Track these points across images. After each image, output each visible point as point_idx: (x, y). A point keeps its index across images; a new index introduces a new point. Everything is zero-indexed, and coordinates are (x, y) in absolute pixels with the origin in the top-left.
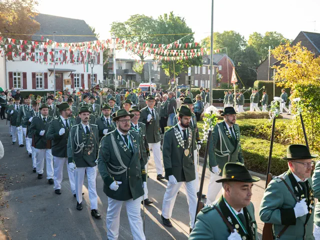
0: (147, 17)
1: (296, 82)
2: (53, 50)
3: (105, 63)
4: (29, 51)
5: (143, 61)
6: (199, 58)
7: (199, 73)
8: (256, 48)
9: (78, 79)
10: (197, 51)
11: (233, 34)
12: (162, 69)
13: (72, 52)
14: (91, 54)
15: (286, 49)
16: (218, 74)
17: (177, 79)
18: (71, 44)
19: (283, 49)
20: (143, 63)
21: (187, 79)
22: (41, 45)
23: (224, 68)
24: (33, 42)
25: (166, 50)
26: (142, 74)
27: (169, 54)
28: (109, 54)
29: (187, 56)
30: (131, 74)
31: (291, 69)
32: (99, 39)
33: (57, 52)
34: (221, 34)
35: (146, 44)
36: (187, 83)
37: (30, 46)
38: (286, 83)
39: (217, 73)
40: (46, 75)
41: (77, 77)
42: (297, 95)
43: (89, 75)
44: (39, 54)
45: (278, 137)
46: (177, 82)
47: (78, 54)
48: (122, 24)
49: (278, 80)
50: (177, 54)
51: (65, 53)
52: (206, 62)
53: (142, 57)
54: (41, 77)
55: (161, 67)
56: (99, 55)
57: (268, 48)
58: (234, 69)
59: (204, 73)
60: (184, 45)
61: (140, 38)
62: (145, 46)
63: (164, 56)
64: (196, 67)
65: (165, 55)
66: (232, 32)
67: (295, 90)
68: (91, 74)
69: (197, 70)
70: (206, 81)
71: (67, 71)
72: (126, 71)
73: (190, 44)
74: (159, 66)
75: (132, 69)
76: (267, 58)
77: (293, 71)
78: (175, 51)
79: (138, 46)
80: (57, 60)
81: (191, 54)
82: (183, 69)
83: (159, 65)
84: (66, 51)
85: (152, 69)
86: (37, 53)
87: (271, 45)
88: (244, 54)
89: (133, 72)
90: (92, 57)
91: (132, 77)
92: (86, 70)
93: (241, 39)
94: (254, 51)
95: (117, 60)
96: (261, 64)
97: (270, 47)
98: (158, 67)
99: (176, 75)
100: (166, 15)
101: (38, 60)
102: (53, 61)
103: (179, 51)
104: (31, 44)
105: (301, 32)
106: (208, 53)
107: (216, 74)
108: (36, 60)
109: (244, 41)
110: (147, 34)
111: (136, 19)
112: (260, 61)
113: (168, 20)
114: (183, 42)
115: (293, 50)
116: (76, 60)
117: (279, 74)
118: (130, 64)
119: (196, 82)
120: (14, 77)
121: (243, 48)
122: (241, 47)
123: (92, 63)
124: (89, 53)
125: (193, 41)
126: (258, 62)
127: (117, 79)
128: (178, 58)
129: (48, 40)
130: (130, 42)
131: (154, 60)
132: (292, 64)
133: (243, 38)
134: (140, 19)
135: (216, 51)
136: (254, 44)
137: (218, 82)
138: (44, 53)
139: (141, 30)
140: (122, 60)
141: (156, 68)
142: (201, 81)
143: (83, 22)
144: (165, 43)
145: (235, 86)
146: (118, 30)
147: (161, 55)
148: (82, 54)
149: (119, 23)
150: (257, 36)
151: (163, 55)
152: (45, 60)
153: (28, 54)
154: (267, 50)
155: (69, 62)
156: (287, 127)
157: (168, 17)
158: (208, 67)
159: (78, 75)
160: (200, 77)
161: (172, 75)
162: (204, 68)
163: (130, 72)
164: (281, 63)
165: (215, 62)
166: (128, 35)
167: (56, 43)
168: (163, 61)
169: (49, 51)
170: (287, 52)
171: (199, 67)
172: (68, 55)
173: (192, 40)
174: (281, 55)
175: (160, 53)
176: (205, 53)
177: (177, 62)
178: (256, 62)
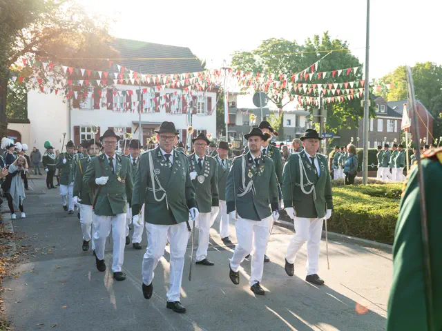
0: (288, 43)
7: (372, 130)
11: (432, 68)
34: (410, 69)
40: (129, 130)
43: (195, 132)
48: (249, 54)
52: (383, 111)
53: (279, 105)
59: (380, 129)
66: (430, 63)
68: (198, 130)
69: (369, 124)
82: (345, 123)
83: (306, 117)
95: (242, 111)
100: (317, 38)
110: (287, 68)
111: (270, 45)
113: (321, 45)
120: (81, 133)
129: (131, 72)
134: (277, 45)
139: (278, 63)
143: (187, 51)
146: (243, 62)
149: (244, 53)
157: (321, 41)
160: (374, 137)
162: (380, 122)
166: (258, 70)
171: (372, 119)
173: (359, 75)
177: (335, 112)
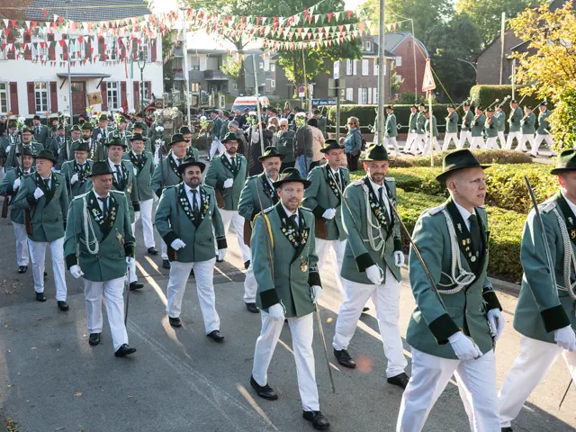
1: (562, 85)
2: (65, 37)
3: (166, 60)
4: (20, 40)
5: (241, 53)
6: (355, 43)
7: (355, 73)
8: (475, 18)
9: (115, 93)
10: (352, 29)
12: (280, 68)
13: (101, 40)
14: (140, 41)
15: (541, 17)
16: (395, 75)
17: (311, 87)
18: (102, 23)
19: (533, 17)
20: (243, 56)
21: (331, 86)
22: (44, 28)
23: (407, 62)
24: (28, 23)
25: (287, 29)
26: (240, 80)
27: (294, 35)
28: (175, 39)
29: (330, 39)
30: (219, 79)
31: (551, 58)
32: (153, 11)
33: (74, 40)
35: (248, 18)
36: (331, 93)
37: (22, 31)
38: (541, 89)
39: (393, 72)
40: (53, 85)
41: (112, 89)
42: (563, 113)
43: (136, 85)
44: (39, 46)
45: (523, 200)
46: (311, 93)
47: (114, 43)
49: (522, 82)
50: (309, 35)
51: (89, 41)
52: (368, 49)
53: (239, 45)
54: (44, 90)
55: (277, 64)
56: (155, 44)
57: (499, 15)
58: (428, 63)
59: (365, 72)
60: (323, 17)
61: (235, 6)
62: (245, 21)
63: (283, 40)
64: (348, 60)
65: (285, 38)
67: (560, 103)
68: (140, 82)
69: (351, 66)
70: (370, 89)
71: (94, 77)
72: (207, 74)
73: (337, 15)
74: (274, 61)
75: (219, 69)
76: (498, 37)
77: (555, 64)
78: (306, 29)
79: (231, 23)
80: (73, 57)
81: (338, 34)
82: (322, 65)
83: (273, 59)
84: (90, 38)
85: (261, 67)
86: (36, 44)
87: (505, 11)
88: (448, 31)
89: (222, 75)
90: (140, 48)
91: (220, 85)
92: (129, 74)
94: (469, 25)
95: (190, 52)
96: (484, 51)
97: (504, 14)
98: (271, 64)
99: (308, 78)
101: (37, 56)
102: (66, 58)
103: (314, 29)
104: (24, 26)
106: (374, 30)
107: (390, 73)
108: (33, 57)
109: (448, 5)
112: (483, 45)
114: (321, 10)
115: (556, 19)
116: (110, 55)
117: (525, 69)
118: (216, 59)
119: (350, 91)
121: (446, 19)
122: (443, 17)
123: (141, 59)
124: (135, 41)
125: (342, 9)
126: (479, 46)
127: (190, 90)
128: (312, 44)
129: (56, 17)
130: (216, 14)
131: (263, 49)
132: (552, 47)
135: (389, 27)
136: (469, 9)
137: (393, 90)
138: (49, 43)
140: (201, 52)
141: (267, 65)
142: (360, 89)
144: (284, 14)
145: (430, 99)
147: (278, 40)
148: (121, 43)
151: (281, 39)
152: (52, 56)
153: (18, 46)
154: (499, 22)
155: (98, 59)
156: (542, 179)
158: (375, 62)
159: (115, 85)
160: (358, 82)
161: (299, 79)
162: (365, 63)
163: (217, 75)
164: (530, 46)
165: (388, 50)
167: (71, 22)
168: (281, 51)
169: (58, 38)
170: (542, 22)
171: (355, 61)
172: (95, 45)
173: (340, 5)
174: (528, 30)
175: (276, 34)
176: (366, 33)
177: (311, 53)
178: (473, 47)
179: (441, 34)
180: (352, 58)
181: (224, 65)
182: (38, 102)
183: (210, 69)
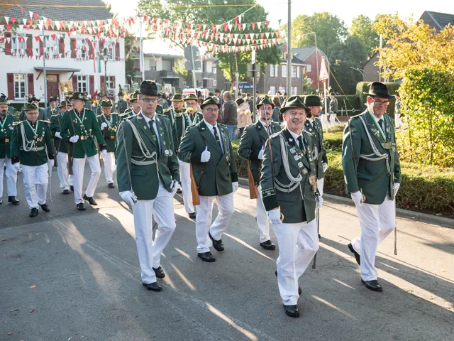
6: (276, 51)
7: (276, 76)
8: (363, 39)
9: (84, 85)
10: (270, 37)
11: (328, 17)
12: (219, 69)
16: (305, 78)
23: (315, 69)
24: (7, 19)
26: (188, 78)
28: (135, 44)
30: (172, 77)
33: (48, 37)
34: (309, 18)
39: (305, 76)
40: (31, 77)
41: (82, 82)
43: (102, 78)
47: (83, 42)
50: (240, 41)
54: (23, 80)
55: (218, 67)
56: (118, 46)
59: (284, 75)
61: (184, 21)
63: (220, 45)
64: (271, 65)
66: (326, 13)
68: (106, 76)
69: (273, 70)
71: (66, 71)
72: (163, 73)
73: (259, 25)
74: (215, 65)
75: (172, 69)
78: (237, 35)
79: (179, 29)
80: (48, 51)
81: (262, 41)
83: (214, 63)
86: (14, 39)
88: (344, 47)
89: (174, 74)
91: (173, 83)
92: (97, 70)
93: (340, 25)
94: (358, 43)
95: (146, 56)
96: (369, 61)
98: (213, 68)
101: (16, 50)
102: (42, 53)
103: (242, 35)
104: (4, 21)
105: (426, 12)
107: (302, 76)
108: (13, 51)
109: (344, 28)
110: (194, 14)
112: (368, 58)
116: (80, 54)
118: (169, 63)
119: (272, 89)
121: (342, 39)
122: (340, 37)
123: (105, 54)
126: (365, 59)
128: (242, 48)
129: (31, 14)
133: (343, 23)
135: (298, 37)
136: (359, 32)
137: (305, 88)
138: (26, 39)
139: (185, 9)
140: (157, 56)
141: (210, 68)
142: (280, 88)
146: (150, 7)
150: (364, 20)
152: (29, 52)
155: (69, 55)
159: (84, 78)
160: (279, 82)
161: (234, 78)
163: (170, 75)
165: (301, 59)
166: (165, 16)
167: (45, 20)
171: (277, 66)
175: (214, 38)
177: (243, 59)
178: (362, 60)
179: (339, 49)
180: (274, 63)
181: (175, 66)
182: (17, 89)
183: (165, 69)
